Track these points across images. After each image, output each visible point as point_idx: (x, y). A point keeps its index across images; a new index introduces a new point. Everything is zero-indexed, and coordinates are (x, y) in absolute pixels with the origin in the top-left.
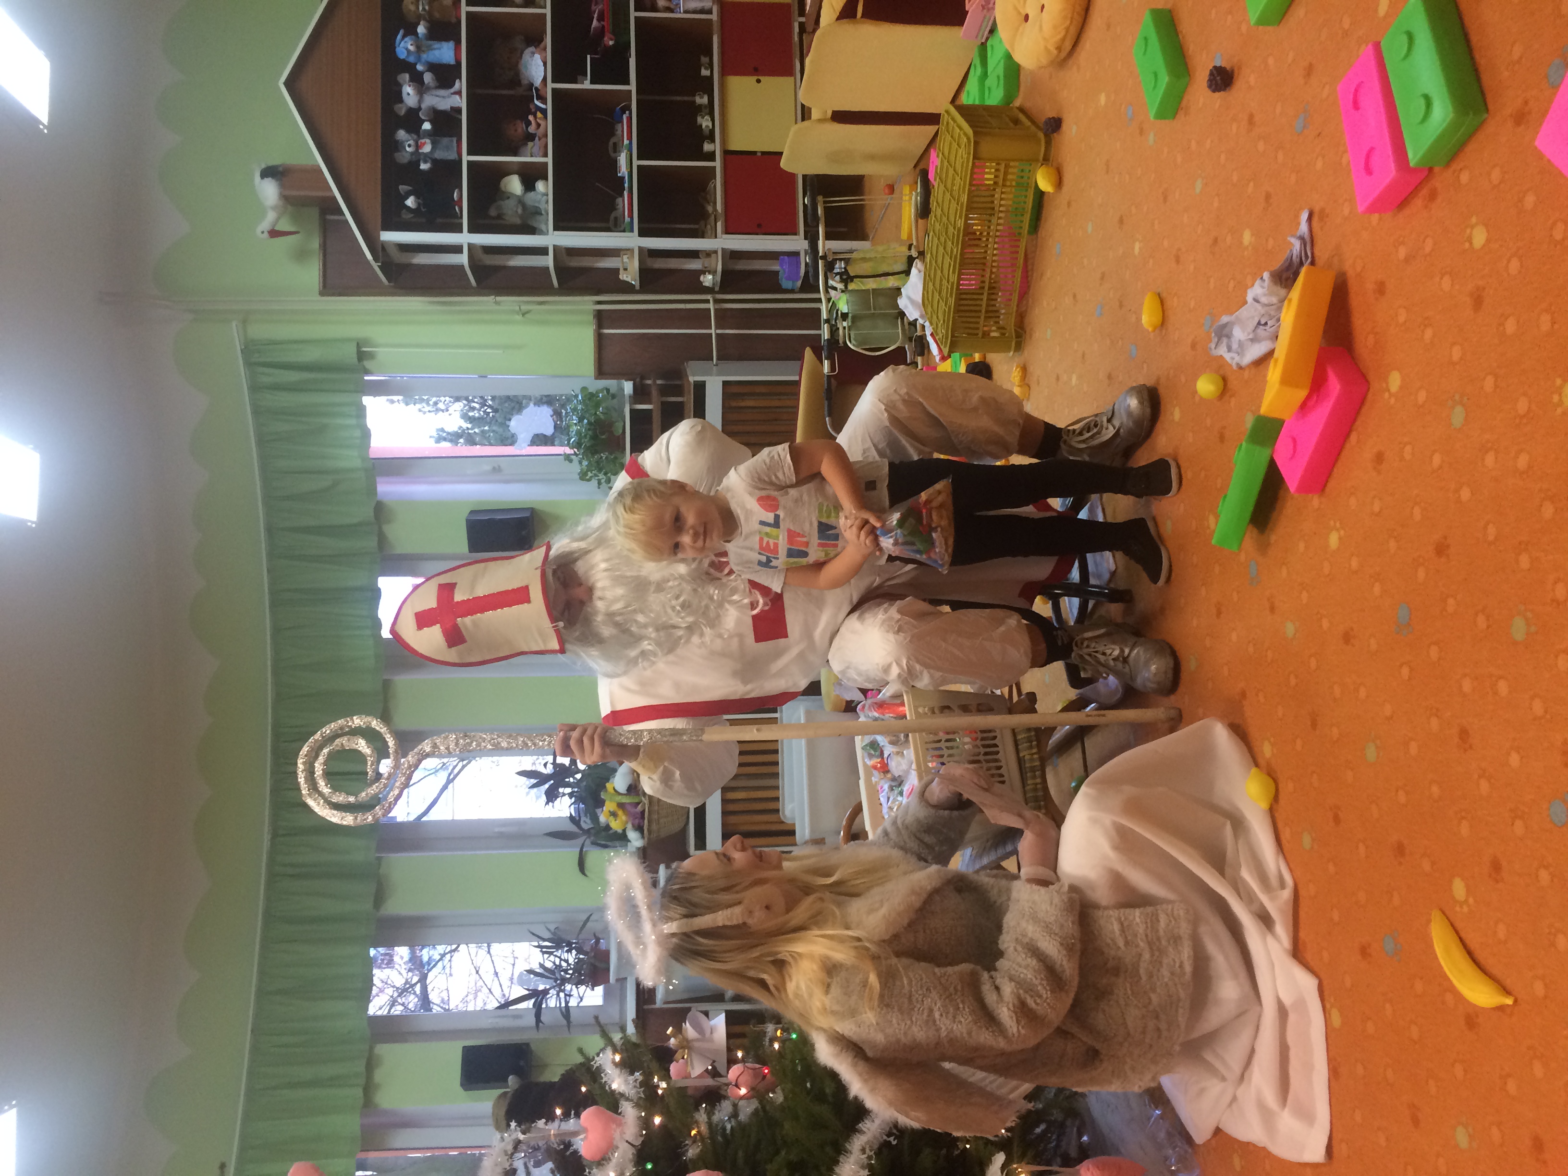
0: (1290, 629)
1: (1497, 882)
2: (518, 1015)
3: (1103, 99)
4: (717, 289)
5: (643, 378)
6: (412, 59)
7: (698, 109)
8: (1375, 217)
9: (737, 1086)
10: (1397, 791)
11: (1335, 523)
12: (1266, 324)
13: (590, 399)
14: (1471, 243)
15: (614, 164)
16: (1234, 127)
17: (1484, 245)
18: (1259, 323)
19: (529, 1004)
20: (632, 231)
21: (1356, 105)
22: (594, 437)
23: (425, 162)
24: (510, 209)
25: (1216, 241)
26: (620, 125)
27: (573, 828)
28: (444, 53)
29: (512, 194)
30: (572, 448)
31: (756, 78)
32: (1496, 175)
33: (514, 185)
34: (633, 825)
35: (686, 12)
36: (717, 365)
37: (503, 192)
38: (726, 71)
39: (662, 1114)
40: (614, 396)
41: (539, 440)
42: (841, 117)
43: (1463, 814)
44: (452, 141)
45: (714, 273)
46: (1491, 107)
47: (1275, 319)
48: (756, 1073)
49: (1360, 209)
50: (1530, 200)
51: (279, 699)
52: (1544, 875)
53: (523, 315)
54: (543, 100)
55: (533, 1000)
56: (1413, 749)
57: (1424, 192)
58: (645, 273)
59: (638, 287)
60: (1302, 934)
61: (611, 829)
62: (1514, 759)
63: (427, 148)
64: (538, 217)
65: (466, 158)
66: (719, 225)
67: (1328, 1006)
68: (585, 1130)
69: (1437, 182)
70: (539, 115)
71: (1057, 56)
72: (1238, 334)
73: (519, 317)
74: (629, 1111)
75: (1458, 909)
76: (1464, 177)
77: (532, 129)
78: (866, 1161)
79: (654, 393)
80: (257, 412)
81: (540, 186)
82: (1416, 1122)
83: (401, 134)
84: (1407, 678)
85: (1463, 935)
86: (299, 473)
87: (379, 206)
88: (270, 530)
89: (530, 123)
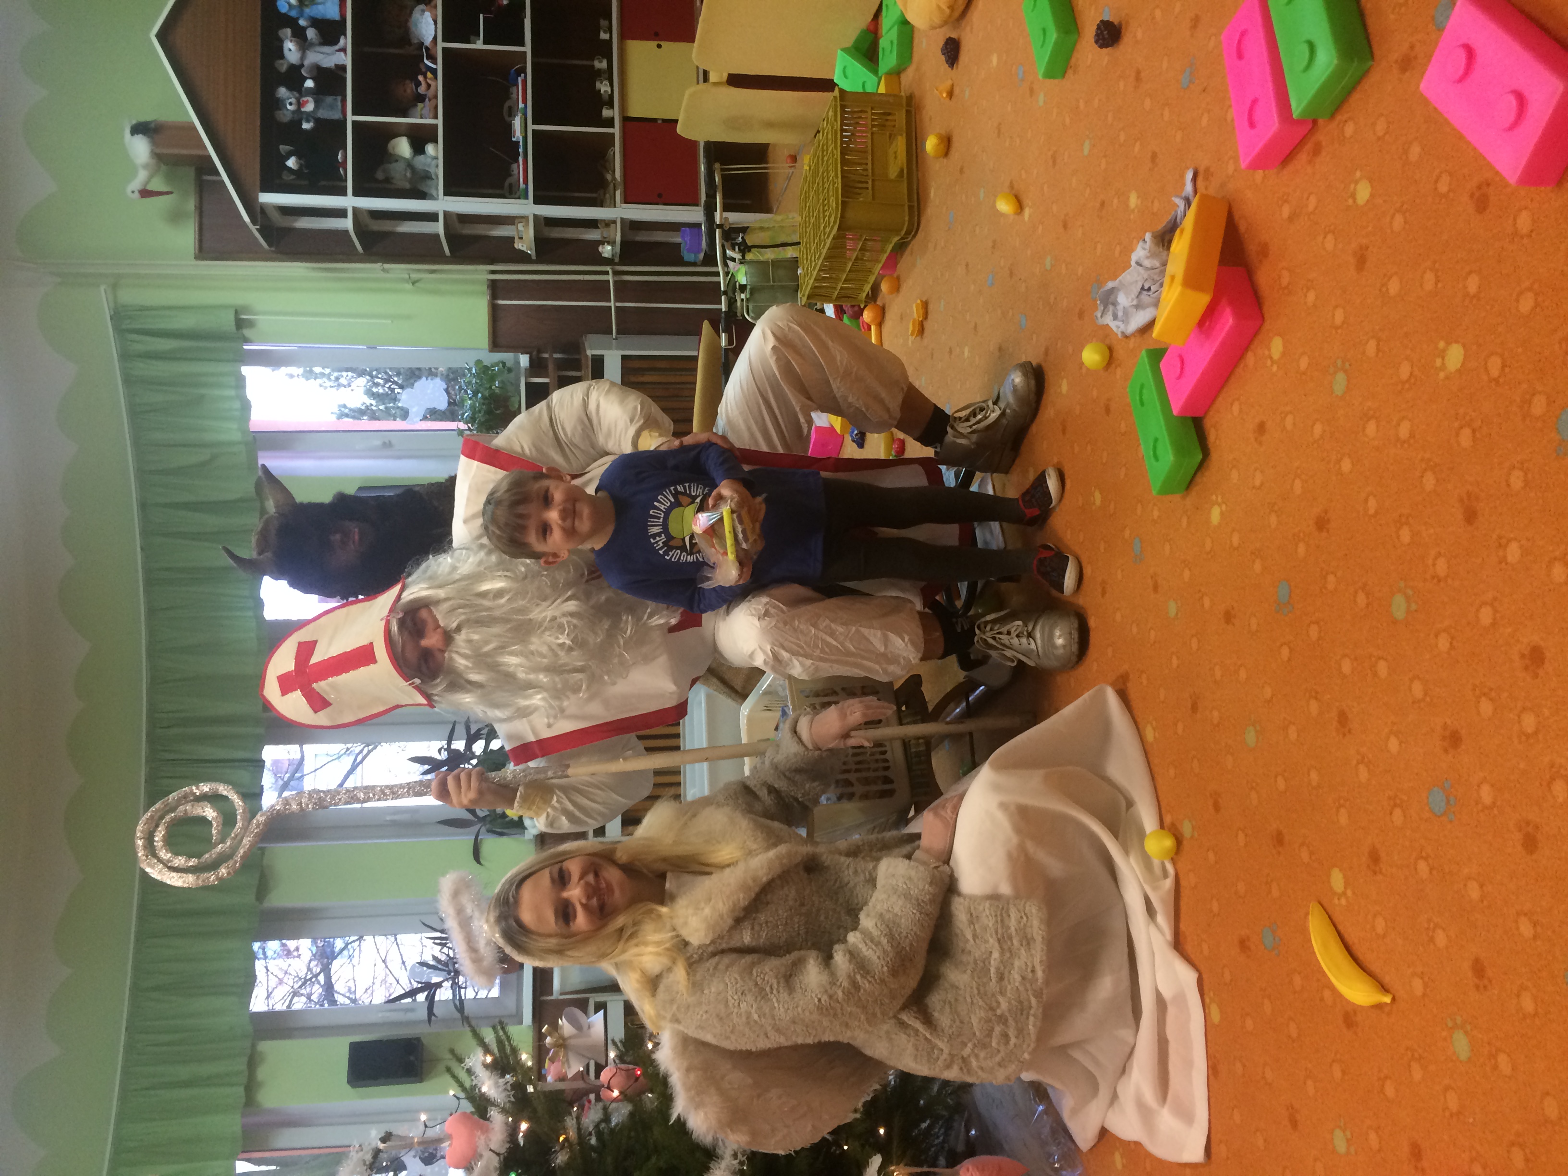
0: (1172, 608)
1: (1375, 873)
2: (408, 1010)
3: (995, 60)
4: (617, 260)
5: (539, 351)
6: (293, 14)
7: (597, 74)
8: (1259, 174)
9: (609, 1088)
10: (1276, 777)
11: (1217, 497)
12: (1149, 289)
13: (484, 373)
14: (1355, 200)
15: (509, 128)
16: (1122, 84)
17: (1368, 201)
18: (1143, 288)
19: (421, 997)
20: (527, 198)
21: (1240, 56)
22: (489, 412)
23: (308, 121)
24: (399, 174)
25: (1103, 204)
26: (515, 88)
27: (468, 816)
28: (329, 7)
29: (400, 157)
30: (466, 423)
31: (656, 43)
32: (1381, 127)
33: (403, 147)
36: (616, 339)
37: (391, 155)
38: (624, 36)
39: (529, 1119)
40: (510, 370)
41: (433, 414)
42: (737, 81)
43: (1342, 802)
44: (335, 99)
45: (612, 243)
46: (1377, 53)
47: (1158, 284)
48: (629, 1074)
49: (1243, 165)
50: (1415, 151)
51: (155, 682)
52: (1422, 866)
53: (413, 283)
54: (434, 60)
55: (426, 993)
56: (1293, 733)
57: (1309, 146)
58: (540, 241)
59: (534, 257)
60: (1182, 926)
61: (507, 816)
62: (1393, 745)
63: (310, 107)
64: (429, 182)
65: (350, 118)
66: (618, 193)
67: (1207, 1000)
68: (449, 1137)
69: (1321, 136)
70: (429, 75)
71: (950, 16)
72: (1124, 300)
73: (409, 286)
74: (497, 1118)
75: (1336, 901)
76: (1349, 129)
77: (422, 90)
78: (738, 1167)
79: (551, 366)
80: (128, 381)
81: (430, 149)
82: (1294, 1124)
83: (282, 92)
84: (1286, 659)
85: (1341, 928)
86: (175, 446)
87: (258, 167)
88: (143, 506)
89: (419, 84)
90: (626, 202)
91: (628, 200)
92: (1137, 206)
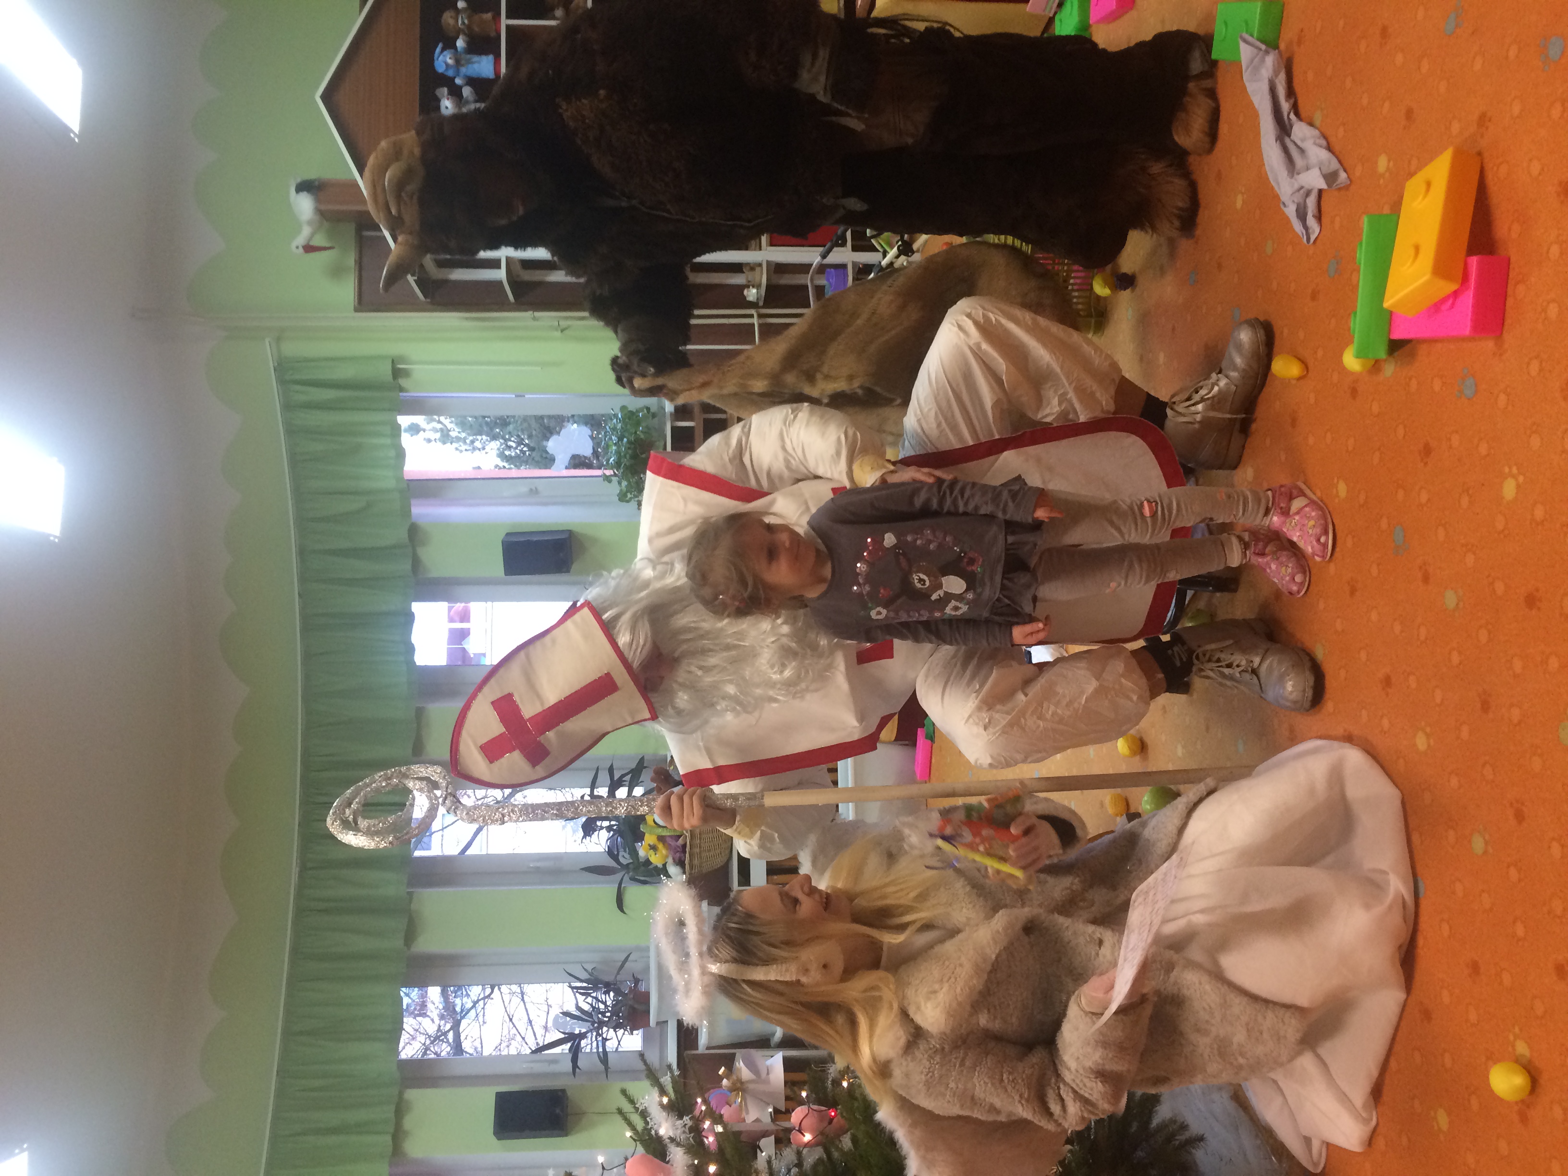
2: (553, 1060)
4: (761, 304)
6: (450, 73)
9: (801, 1131)
11: (1510, 468)
13: (629, 418)
19: (565, 1048)
22: (634, 457)
27: (610, 863)
28: (484, 66)
30: (612, 469)
34: (674, 859)
39: (716, 1162)
40: (654, 415)
41: (577, 462)
45: (758, 286)
48: (822, 1116)
51: (310, 726)
53: (562, 331)
55: (569, 1045)
61: (651, 863)
73: (558, 334)
74: (679, 1158)
80: (291, 431)
86: (333, 493)
88: (302, 552)
90: (772, 246)
91: (774, 243)
92: (1388, 169)
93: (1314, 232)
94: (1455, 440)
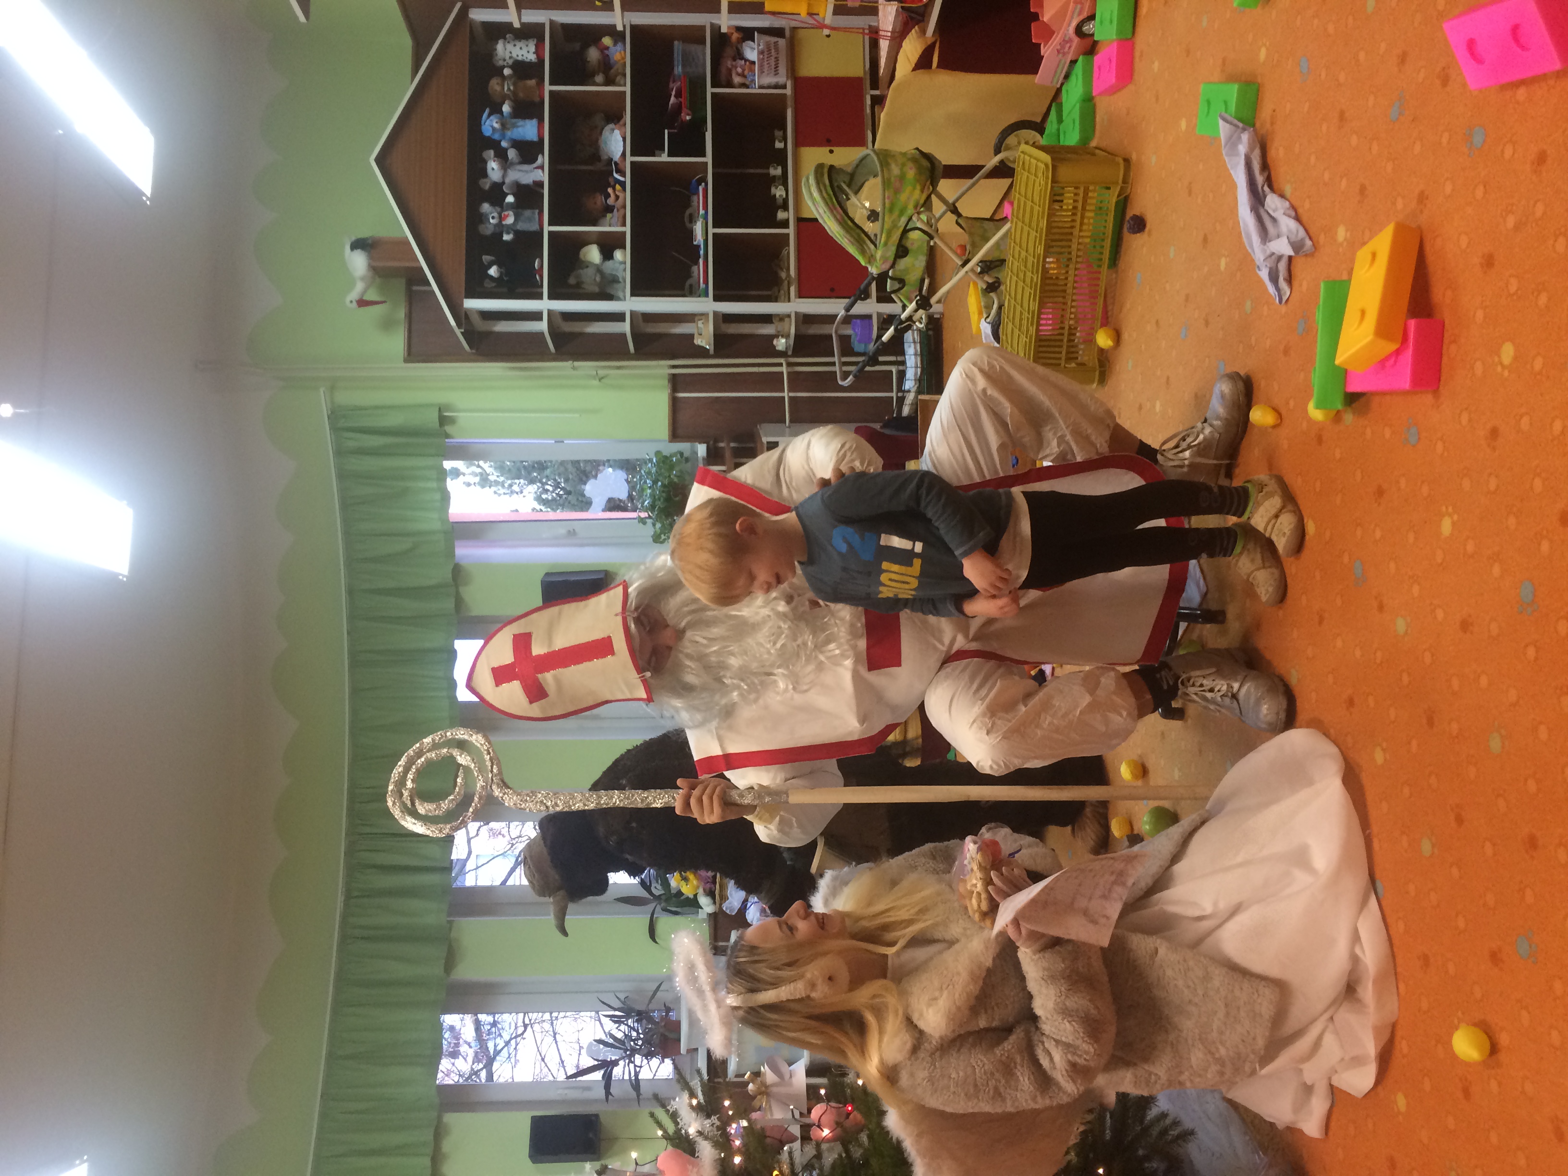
0: (1401, 625)
2: (588, 1087)
3: (1183, 125)
4: (790, 353)
5: (716, 441)
7: (772, 180)
9: (820, 1127)
11: (1447, 508)
13: (664, 462)
15: (690, 234)
16: (1324, 128)
19: (598, 1076)
22: (668, 499)
23: (508, 233)
24: (588, 277)
26: (695, 196)
27: (644, 893)
28: (528, 130)
29: (590, 262)
30: (646, 511)
31: (829, 148)
33: (593, 254)
34: (704, 890)
35: (761, 87)
36: (789, 427)
37: (583, 262)
38: (799, 143)
39: (740, 1155)
40: (687, 460)
41: (614, 505)
44: (534, 213)
45: (787, 336)
48: (840, 1112)
51: (355, 760)
53: (600, 380)
54: (622, 173)
55: (602, 1072)
56: (1543, 733)
58: (719, 338)
59: (712, 352)
61: (683, 894)
63: (510, 220)
64: (616, 286)
65: (547, 229)
66: (793, 290)
68: (661, 1172)
70: (618, 187)
73: (596, 382)
74: (706, 1153)
77: (611, 201)
79: (728, 454)
80: (342, 476)
81: (618, 255)
83: (486, 207)
84: (1532, 659)
86: (381, 535)
87: (463, 277)
88: (351, 592)
89: (609, 196)
90: (800, 297)
91: (802, 294)
92: (1345, 239)
93: (1285, 293)
94: (1403, 483)
